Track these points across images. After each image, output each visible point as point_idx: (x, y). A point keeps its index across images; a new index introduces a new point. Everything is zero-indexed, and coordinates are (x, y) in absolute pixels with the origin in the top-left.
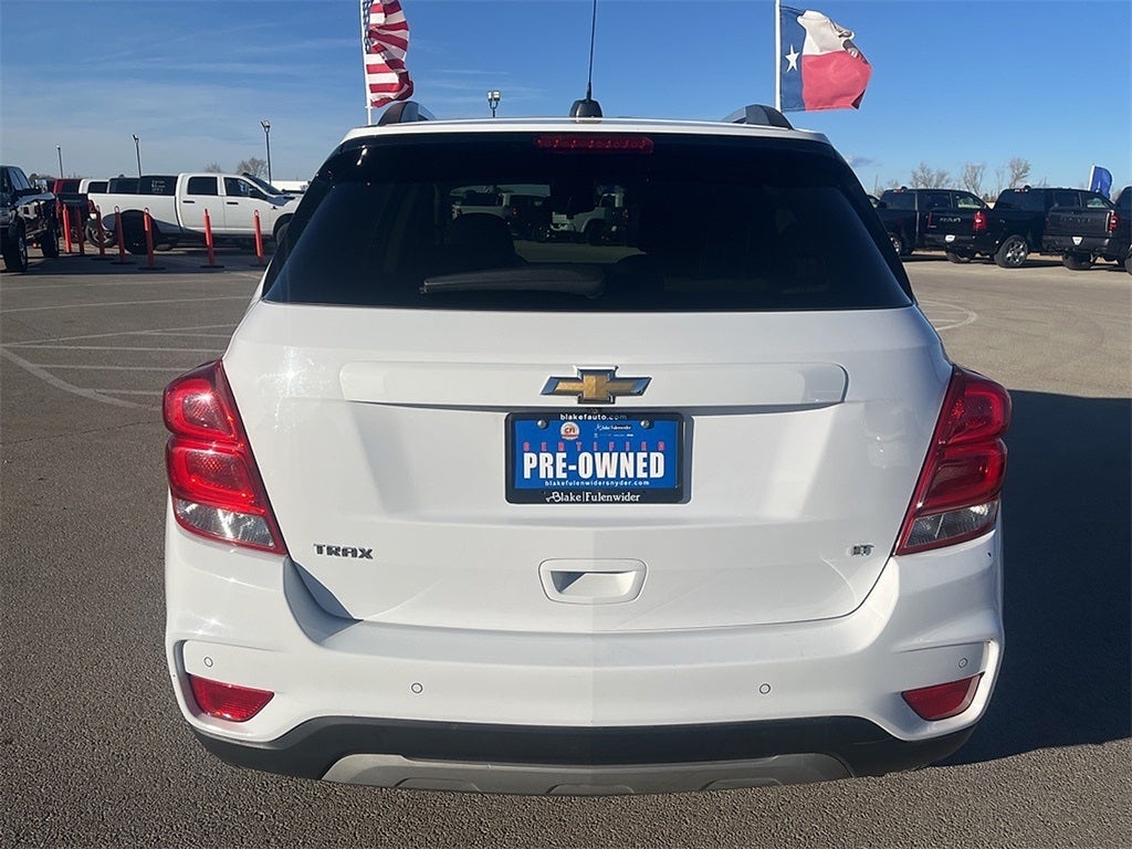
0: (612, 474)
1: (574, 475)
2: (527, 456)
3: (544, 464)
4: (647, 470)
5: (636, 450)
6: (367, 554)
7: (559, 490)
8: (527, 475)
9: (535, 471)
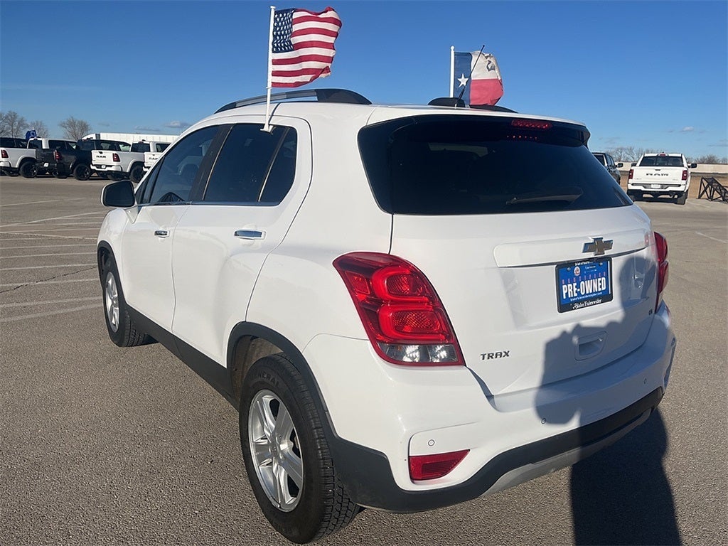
0: (591, 292)
1: (579, 293)
2: (564, 286)
3: (569, 290)
4: (601, 287)
5: (597, 278)
6: (507, 354)
7: (576, 302)
8: (565, 297)
9: (567, 294)
